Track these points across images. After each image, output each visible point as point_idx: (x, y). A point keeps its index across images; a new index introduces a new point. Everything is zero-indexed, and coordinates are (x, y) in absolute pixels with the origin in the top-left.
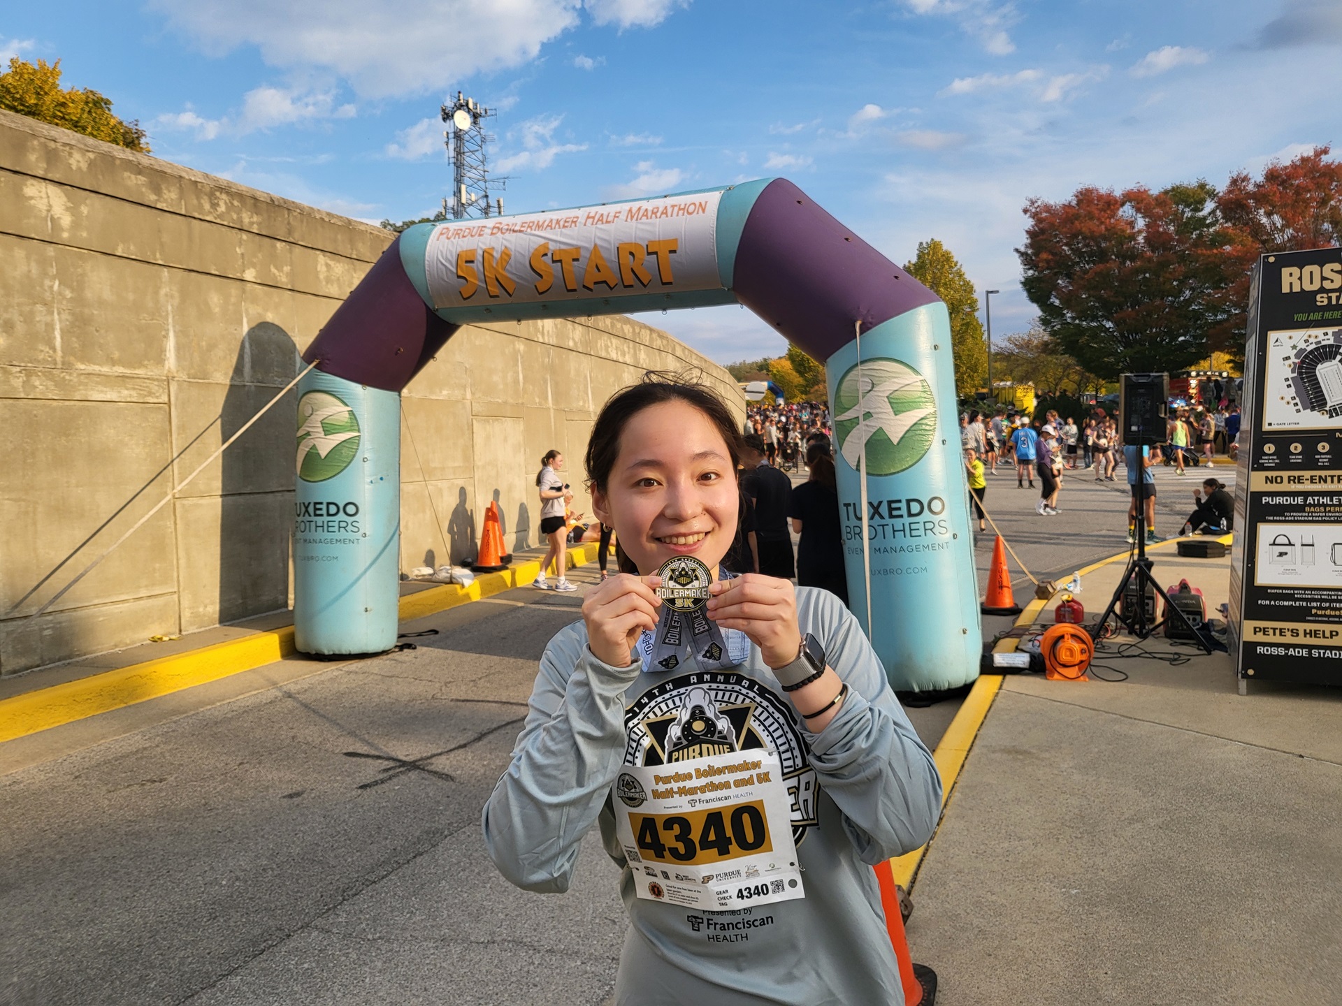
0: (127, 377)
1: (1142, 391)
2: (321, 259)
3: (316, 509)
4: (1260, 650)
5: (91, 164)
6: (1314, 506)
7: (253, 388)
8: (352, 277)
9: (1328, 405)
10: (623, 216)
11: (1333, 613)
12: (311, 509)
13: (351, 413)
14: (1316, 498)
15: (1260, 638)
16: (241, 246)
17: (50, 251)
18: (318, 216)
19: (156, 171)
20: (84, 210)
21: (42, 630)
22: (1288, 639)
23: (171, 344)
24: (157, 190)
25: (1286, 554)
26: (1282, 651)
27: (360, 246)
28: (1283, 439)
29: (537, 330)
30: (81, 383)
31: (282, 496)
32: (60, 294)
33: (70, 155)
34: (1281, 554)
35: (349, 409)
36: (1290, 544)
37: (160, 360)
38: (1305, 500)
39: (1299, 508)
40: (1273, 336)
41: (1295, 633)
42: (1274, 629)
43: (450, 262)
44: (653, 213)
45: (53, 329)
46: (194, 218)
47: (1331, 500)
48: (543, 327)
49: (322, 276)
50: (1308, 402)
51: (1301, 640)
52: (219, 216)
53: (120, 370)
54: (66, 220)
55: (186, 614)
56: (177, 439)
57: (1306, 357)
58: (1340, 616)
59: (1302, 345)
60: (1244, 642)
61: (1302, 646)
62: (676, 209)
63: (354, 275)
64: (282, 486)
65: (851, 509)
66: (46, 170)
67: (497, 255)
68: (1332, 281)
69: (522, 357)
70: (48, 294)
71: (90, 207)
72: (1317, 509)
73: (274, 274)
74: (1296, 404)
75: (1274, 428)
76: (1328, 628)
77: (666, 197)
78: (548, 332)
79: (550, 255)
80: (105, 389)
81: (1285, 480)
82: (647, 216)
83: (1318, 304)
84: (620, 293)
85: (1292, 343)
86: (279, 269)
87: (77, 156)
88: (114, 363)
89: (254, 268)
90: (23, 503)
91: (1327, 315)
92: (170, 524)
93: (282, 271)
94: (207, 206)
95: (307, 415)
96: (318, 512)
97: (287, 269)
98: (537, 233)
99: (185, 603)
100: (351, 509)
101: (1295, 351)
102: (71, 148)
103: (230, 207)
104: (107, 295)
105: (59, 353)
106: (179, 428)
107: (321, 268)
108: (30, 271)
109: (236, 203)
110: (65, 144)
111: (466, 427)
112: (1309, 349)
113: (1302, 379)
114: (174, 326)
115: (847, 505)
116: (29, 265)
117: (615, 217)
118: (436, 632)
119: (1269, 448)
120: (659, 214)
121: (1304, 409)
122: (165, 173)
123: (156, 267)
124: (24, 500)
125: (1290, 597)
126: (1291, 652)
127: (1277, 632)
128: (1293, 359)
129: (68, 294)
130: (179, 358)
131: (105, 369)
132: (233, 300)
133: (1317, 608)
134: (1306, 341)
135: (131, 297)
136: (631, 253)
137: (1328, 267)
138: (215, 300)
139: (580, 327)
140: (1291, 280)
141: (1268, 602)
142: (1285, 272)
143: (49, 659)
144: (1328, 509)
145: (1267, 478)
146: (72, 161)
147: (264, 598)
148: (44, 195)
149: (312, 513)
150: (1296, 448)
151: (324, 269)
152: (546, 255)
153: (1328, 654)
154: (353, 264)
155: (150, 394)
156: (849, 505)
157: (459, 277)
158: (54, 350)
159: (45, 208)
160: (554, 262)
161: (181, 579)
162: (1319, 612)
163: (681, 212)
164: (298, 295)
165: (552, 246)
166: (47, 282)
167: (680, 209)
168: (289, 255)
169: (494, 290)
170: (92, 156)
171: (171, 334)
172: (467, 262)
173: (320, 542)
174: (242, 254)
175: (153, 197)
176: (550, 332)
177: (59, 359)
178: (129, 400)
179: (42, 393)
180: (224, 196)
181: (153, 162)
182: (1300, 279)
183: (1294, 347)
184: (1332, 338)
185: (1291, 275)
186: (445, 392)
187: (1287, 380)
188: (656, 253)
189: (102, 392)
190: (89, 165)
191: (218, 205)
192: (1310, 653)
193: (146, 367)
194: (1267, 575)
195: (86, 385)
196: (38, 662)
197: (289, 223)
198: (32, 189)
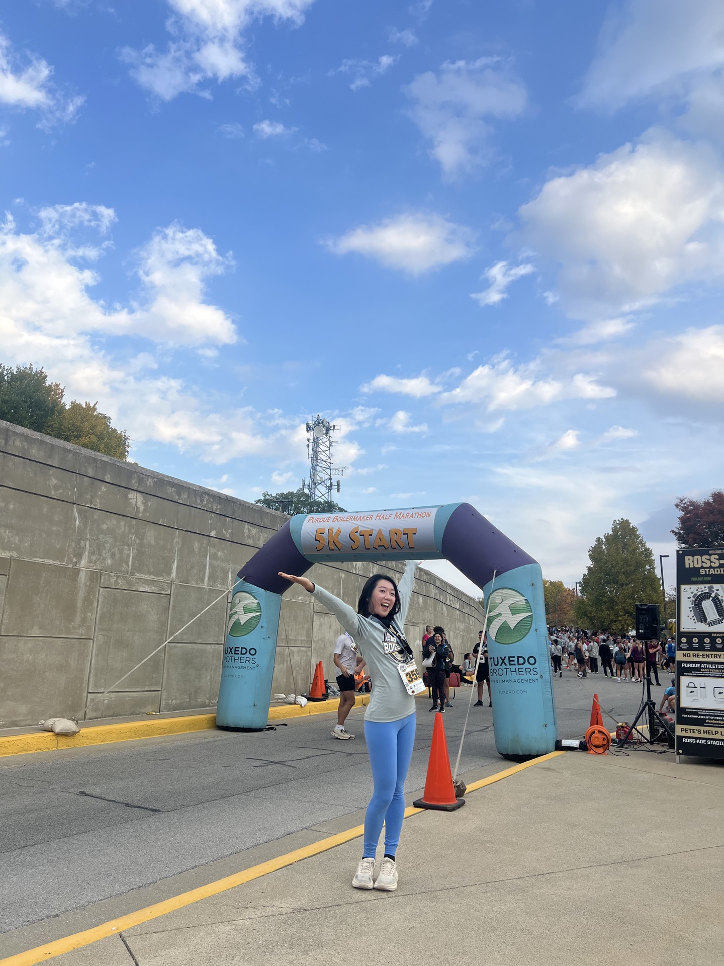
0: (155, 581)
1: (644, 612)
2: (247, 526)
3: (235, 651)
4: (684, 740)
5: (155, 483)
6: (705, 668)
7: (208, 589)
8: (260, 536)
9: (708, 621)
10: (393, 516)
11: (715, 722)
12: (233, 651)
13: (258, 603)
14: (705, 665)
15: (684, 734)
16: (211, 520)
17: (134, 521)
18: (247, 505)
19: (180, 485)
20: (149, 504)
21: (104, 700)
22: (696, 735)
23: (175, 566)
24: (179, 494)
25: (694, 692)
26: (694, 741)
27: (265, 520)
28: (690, 636)
29: (352, 567)
30: (136, 582)
31: (214, 646)
32: (134, 541)
33: (148, 480)
34: (691, 692)
35: (258, 601)
36: (695, 687)
37: (169, 573)
38: (701, 666)
39: (698, 669)
40: (683, 587)
41: (699, 732)
42: (690, 730)
43: (313, 534)
44: (406, 516)
45: (129, 557)
46: (192, 507)
47: (712, 666)
48: (356, 565)
49: (246, 535)
50: (699, 618)
51: (702, 735)
52: (203, 506)
53: (152, 577)
54: (142, 508)
55: (163, 703)
56: (171, 612)
57: (697, 597)
58: (723, 724)
59: (695, 592)
60: (677, 736)
61: (703, 739)
62: (417, 514)
63: (261, 535)
64: (215, 641)
65: (492, 660)
66: (138, 487)
67: (335, 531)
68: (715, 563)
69: (343, 581)
70: (130, 541)
71: (152, 502)
72: (706, 670)
73: (224, 533)
74: (694, 620)
75: (686, 630)
76: (714, 729)
77: (413, 508)
78: (359, 568)
79: (359, 532)
80: (145, 586)
81: (692, 655)
82: (404, 517)
83: (701, 573)
84: (390, 551)
85: (691, 590)
86: (227, 531)
87: (150, 480)
88: (150, 573)
89: (215, 530)
90: (106, 637)
91: (705, 579)
92: (163, 655)
93: (228, 532)
94: (199, 501)
95: (237, 603)
96: (236, 652)
97: (230, 531)
98: (353, 522)
99: (164, 697)
100: (253, 652)
101: (693, 595)
102: (148, 477)
103: (208, 502)
104: (153, 542)
105: (130, 568)
106: (173, 607)
107: (246, 531)
108: (125, 531)
109: (211, 500)
110: (146, 475)
111: (310, 618)
112: (698, 594)
113: (696, 608)
114: (177, 557)
115: (491, 658)
116: (125, 528)
117: (390, 516)
118: (286, 725)
119: (684, 640)
120: (409, 517)
121: (698, 622)
122: (184, 486)
123: (173, 529)
124: (107, 636)
125: (696, 714)
126: (698, 741)
127: (692, 731)
128: (692, 598)
129: (138, 541)
130: (177, 573)
131: (146, 577)
132: (204, 545)
133: (708, 719)
134: (697, 590)
135: (162, 543)
136: (396, 533)
137: (704, 557)
138: (197, 545)
139: (377, 566)
140: (689, 562)
141: (686, 716)
142: (687, 558)
143: (105, 715)
144: (711, 670)
145: (683, 654)
146: (148, 483)
147: (200, 700)
148: (135, 497)
149: (233, 653)
150: (695, 640)
151: (247, 531)
152: (357, 532)
153: (714, 743)
154: (261, 529)
155: (163, 589)
156: (492, 658)
157: (316, 540)
158: (128, 566)
159: (135, 503)
160: (360, 535)
161: (163, 683)
162: (710, 721)
163: (419, 516)
164: (234, 543)
165: (360, 529)
166: (130, 536)
167: (419, 515)
168: (232, 524)
169: (333, 547)
170: (155, 480)
171: (176, 561)
172: (320, 533)
173: (236, 667)
174: (211, 524)
175: (177, 497)
176: (360, 568)
177: (129, 571)
178: (154, 591)
179: (121, 586)
180: (206, 497)
181: (179, 482)
182: (693, 561)
183: (692, 593)
184: (708, 590)
185: (689, 560)
186: (300, 598)
187: (690, 608)
188: (407, 534)
189: (144, 587)
190: (154, 484)
191: (203, 500)
192: (706, 742)
193: (163, 576)
194: (686, 702)
195: (138, 583)
196: (101, 716)
197: (233, 509)
198: (132, 495)
